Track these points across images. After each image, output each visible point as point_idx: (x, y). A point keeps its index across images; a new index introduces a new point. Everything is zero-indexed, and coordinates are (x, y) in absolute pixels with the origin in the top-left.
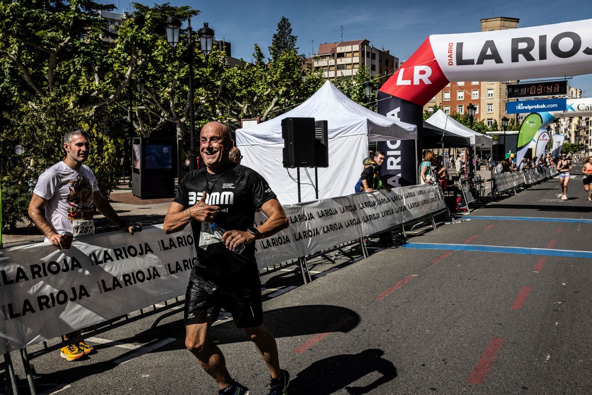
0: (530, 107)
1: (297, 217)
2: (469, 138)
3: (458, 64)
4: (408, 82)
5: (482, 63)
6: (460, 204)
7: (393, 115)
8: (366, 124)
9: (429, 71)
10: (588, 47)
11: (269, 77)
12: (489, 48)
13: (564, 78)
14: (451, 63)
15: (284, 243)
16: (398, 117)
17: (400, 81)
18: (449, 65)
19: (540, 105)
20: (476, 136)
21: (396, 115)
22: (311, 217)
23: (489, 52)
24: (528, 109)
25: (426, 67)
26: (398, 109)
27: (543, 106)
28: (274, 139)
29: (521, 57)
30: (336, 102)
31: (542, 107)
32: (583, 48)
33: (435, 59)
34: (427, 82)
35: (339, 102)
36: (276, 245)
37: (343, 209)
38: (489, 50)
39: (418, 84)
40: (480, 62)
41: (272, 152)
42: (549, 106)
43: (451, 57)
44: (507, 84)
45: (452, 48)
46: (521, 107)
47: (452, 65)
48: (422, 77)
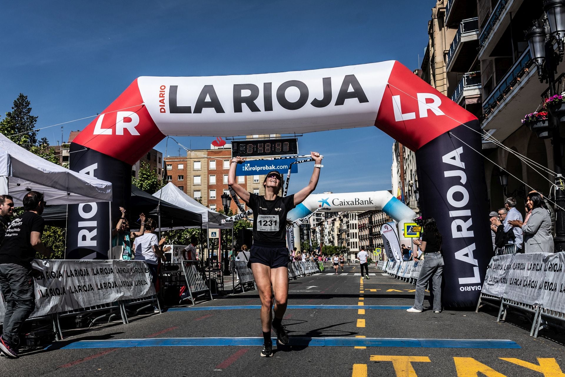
0: (258, 169)
2: (201, 215)
3: (171, 112)
4: (109, 132)
5: (200, 112)
6: (184, 294)
7: (88, 173)
8: (6, 161)
9: (135, 118)
10: (315, 99)
12: (208, 95)
13: (294, 135)
14: (163, 110)
16: (95, 176)
17: (98, 130)
18: (161, 112)
19: (268, 166)
20: (208, 212)
21: (92, 173)
23: (208, 99)
24: (256, 171)
25: (132, 113)
26: (95, 166)
27: (273, 167)
29: (244, 106)
32: (310, 99)
33: (143, 104)
34: (134, 133)
38: (208, 96)
39: (122, 134)
40: (198, 110)
42: (279, 167)
43: (163, 103)
44: (232, 141)
45: (164, 91)
46: (248, 168)
47: (165, 112)
48: (127, 125)
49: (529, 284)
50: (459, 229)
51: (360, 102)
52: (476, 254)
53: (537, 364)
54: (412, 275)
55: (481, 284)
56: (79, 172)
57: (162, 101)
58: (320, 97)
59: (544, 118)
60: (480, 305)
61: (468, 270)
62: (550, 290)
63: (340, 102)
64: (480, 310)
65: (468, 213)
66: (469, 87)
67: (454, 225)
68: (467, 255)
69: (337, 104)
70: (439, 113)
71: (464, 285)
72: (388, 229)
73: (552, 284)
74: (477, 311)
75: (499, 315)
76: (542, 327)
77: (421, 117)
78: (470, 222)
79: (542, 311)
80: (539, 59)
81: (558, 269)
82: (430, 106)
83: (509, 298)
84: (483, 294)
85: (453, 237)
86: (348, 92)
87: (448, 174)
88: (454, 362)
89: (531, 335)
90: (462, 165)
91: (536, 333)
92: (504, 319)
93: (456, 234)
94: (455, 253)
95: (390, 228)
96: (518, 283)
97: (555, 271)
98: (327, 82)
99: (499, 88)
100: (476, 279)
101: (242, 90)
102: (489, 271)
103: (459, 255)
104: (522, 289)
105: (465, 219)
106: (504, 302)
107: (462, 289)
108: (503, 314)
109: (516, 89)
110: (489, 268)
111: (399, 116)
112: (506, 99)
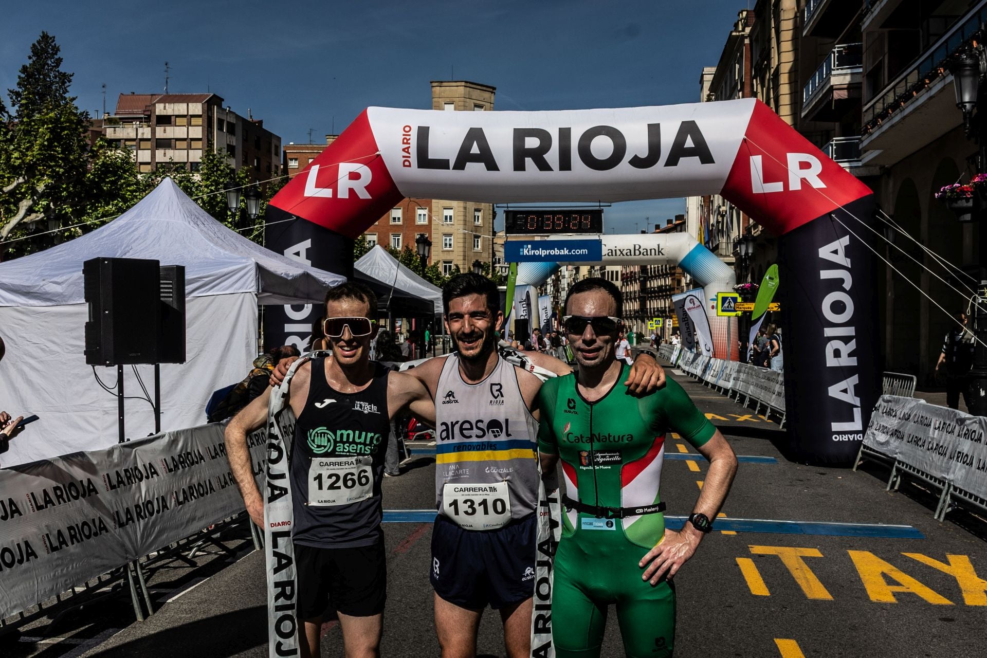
0: (543, 253)
1: (123, 474)
2: (432, 302)
3: (419, 167)
4: (327, 193)
5: (463, 168)
7: (298, 254)
8: (253, 272)
9: (366, 173)
10: (636, 156)
11: (16, 155)
12: (475, 142)
13: (598, 204)
14: (407, 163)
15: (96, 534)
16: (307, 258)
17: (311, 190)
18: (404, 166)
19: (559, 249)
21: (303, 254)
22: (152, 471)
23: (475, 150)
24: (540, 256)
25: (362, 165)
26: (307, 244)
27: (565, 252)
28: (48, 296)
29: (529, 161)
30: (187, 223)
31: (562, 252)
32: (628, 157)
33: (378, 153)
34: (364, 195)
35: (192, 223)
36: (78, 542)
37: (215, 449)
38: (475, 146)
39: (347, 197)
40: (460, 165)
41: (44, 324)
42: (574, 252)
43: (408, 152)
44: (506, 209)
45: (409, 135)
46: (528, 252)
47: (410, 166)
48: (354, 184)
49: (935, 449)
50: (837, 354)
51: (702, 163)
52: (858, 390)
53: (948, 563)
54: (735, 385)
55: (863, 432)
56: (283, 254)
57: (406, 150)
58: (644, 153)
59: (969, 195)
60: (860, 461)
61: (845, 412)
62: (964, 463)
63: (672, 161)
64: (859, 468)
65: (850, 331)
66: (842, 69)
67: (829, 349)
68: (845, 391)
69: (667, 164)
70: (818, 184)
71: (839, 433)
72: (694, 304)
73: (967, 455)
74: (854, 470)
75: (890, 482)
76: (950, 509)
77: (791, 189)
78: (852, 345)
79: (952, 489)
80: (967, 104)
81: (976, 438)
82: (805, 173)
83: (904, 460)
84: (865, 447)
85: (828, 365)
86: (686, 146)
87: (825, 274)
88: (850, 558)
89: (936, 517)
90: (847, 262)
91: (943, 516)
92: (896, 488)
93: (831, 362)
94: (830, 388)
95: (697, 303)
96: (920, 443)
97: (972, 439)
98: (654, 130)
99: (894, 87)
100: (857, 425)
101: (526, 138)
102: (875, 414)
103: (834, 391)
104: (925, 453)
105: (846, 340)
106: (898, 465)
107: (836, 438)
108: (896, 481)
109: (922, 98)
110: (875, 410)
111: (759, 185)
112: (904, 109)
